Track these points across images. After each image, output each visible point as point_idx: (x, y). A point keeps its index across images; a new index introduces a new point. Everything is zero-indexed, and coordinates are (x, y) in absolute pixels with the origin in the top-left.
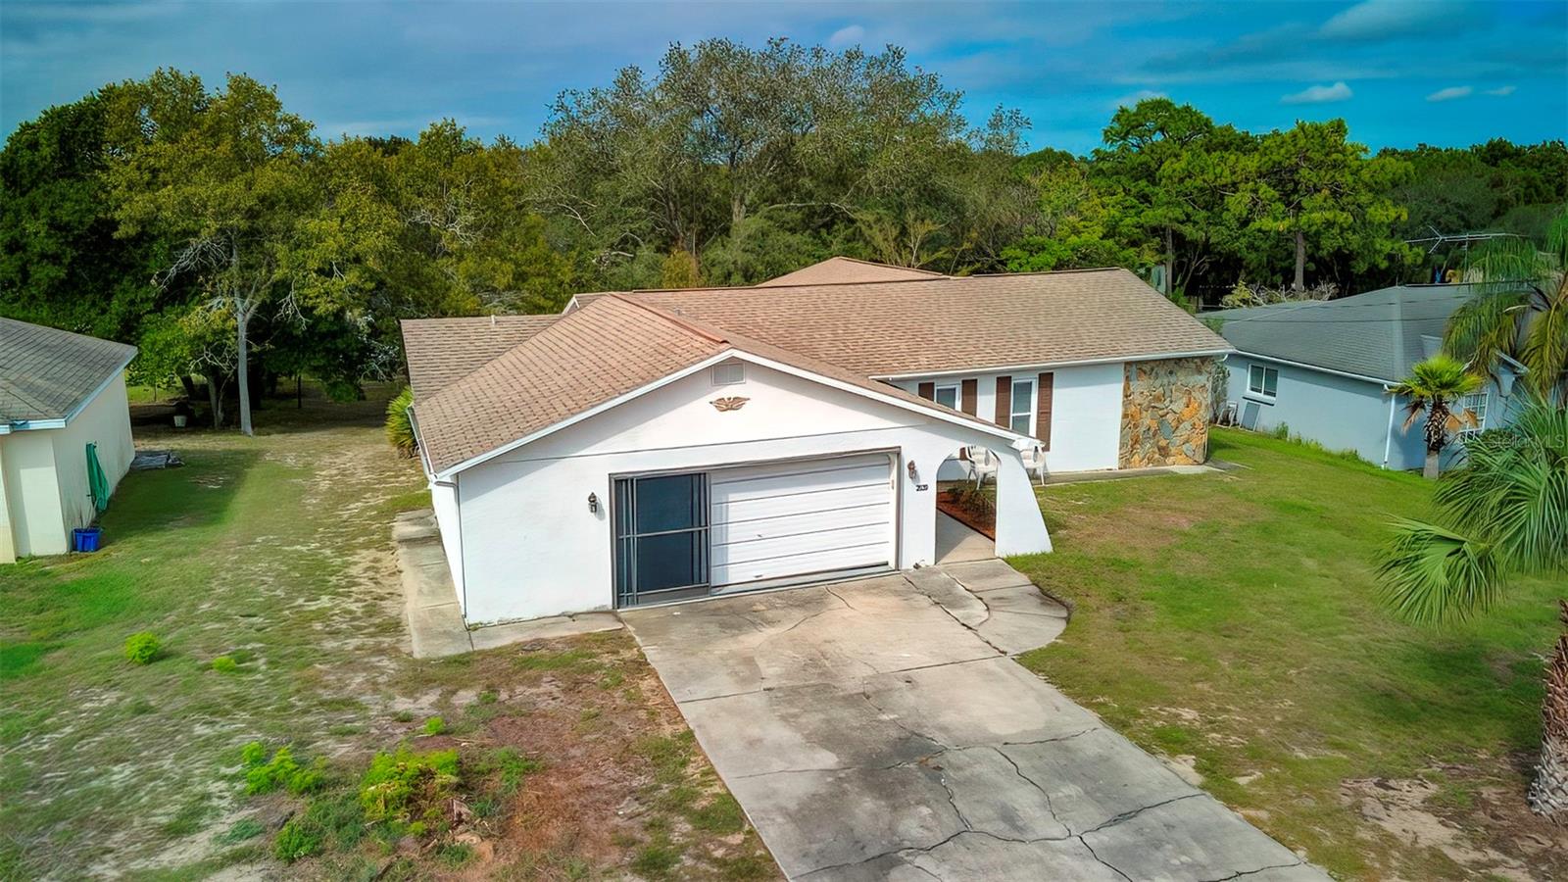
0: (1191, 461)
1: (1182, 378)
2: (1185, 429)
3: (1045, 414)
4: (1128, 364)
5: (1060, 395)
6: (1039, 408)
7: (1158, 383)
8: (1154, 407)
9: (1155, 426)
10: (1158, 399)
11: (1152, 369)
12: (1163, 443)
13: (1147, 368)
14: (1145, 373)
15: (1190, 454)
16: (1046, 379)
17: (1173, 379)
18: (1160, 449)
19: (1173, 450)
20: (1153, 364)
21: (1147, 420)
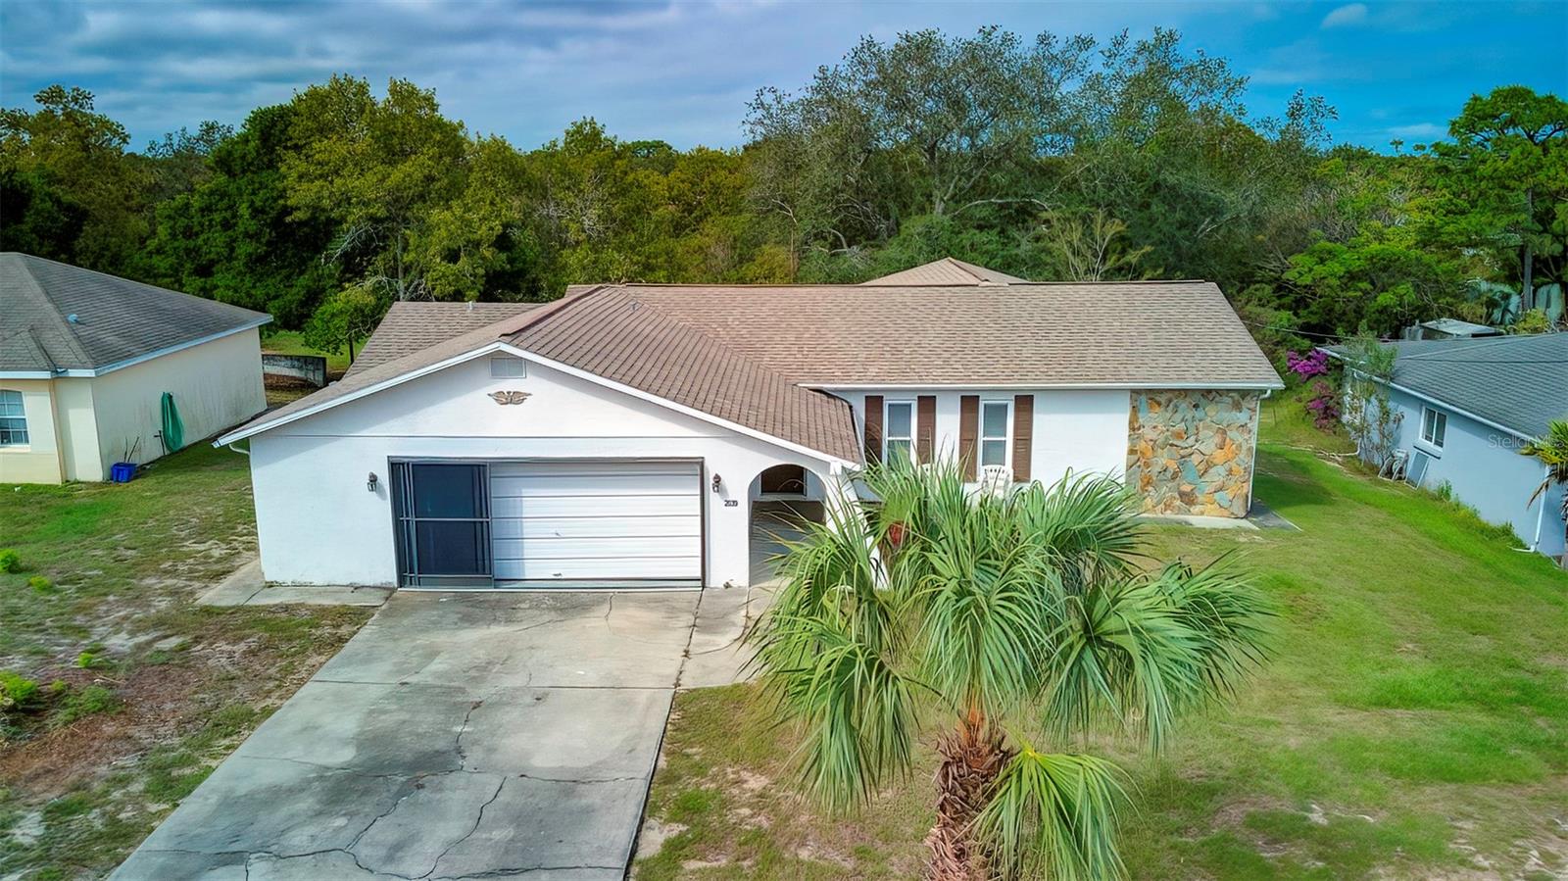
0: (1226, 513)
1: (1214, 412)
2: (1217, 475)
3: (1024, 440)
4: (1135, 392)
5: (1044, 422)
6: (1016, 433)
7: (1178, 417)
8: (1172, 445)
9: (1173, 466)
10: (1179, 436)
11: (1170, 401)
12: (1186, 488)
13: (1163, 399)
14: (1159, 404)
15: (1226, 504)
16: (1024, 403)
17: (1199, 414)
18: (1182, 495)
19: (1201, 498)
20: (1170, 395)
21: (1164, 459)
